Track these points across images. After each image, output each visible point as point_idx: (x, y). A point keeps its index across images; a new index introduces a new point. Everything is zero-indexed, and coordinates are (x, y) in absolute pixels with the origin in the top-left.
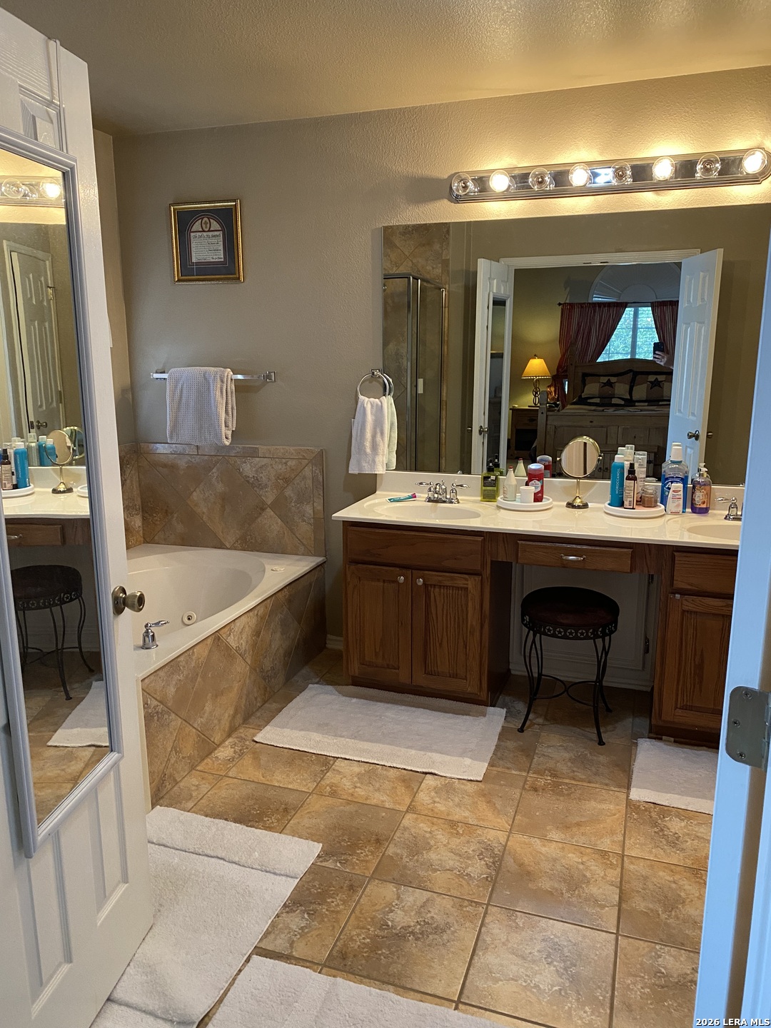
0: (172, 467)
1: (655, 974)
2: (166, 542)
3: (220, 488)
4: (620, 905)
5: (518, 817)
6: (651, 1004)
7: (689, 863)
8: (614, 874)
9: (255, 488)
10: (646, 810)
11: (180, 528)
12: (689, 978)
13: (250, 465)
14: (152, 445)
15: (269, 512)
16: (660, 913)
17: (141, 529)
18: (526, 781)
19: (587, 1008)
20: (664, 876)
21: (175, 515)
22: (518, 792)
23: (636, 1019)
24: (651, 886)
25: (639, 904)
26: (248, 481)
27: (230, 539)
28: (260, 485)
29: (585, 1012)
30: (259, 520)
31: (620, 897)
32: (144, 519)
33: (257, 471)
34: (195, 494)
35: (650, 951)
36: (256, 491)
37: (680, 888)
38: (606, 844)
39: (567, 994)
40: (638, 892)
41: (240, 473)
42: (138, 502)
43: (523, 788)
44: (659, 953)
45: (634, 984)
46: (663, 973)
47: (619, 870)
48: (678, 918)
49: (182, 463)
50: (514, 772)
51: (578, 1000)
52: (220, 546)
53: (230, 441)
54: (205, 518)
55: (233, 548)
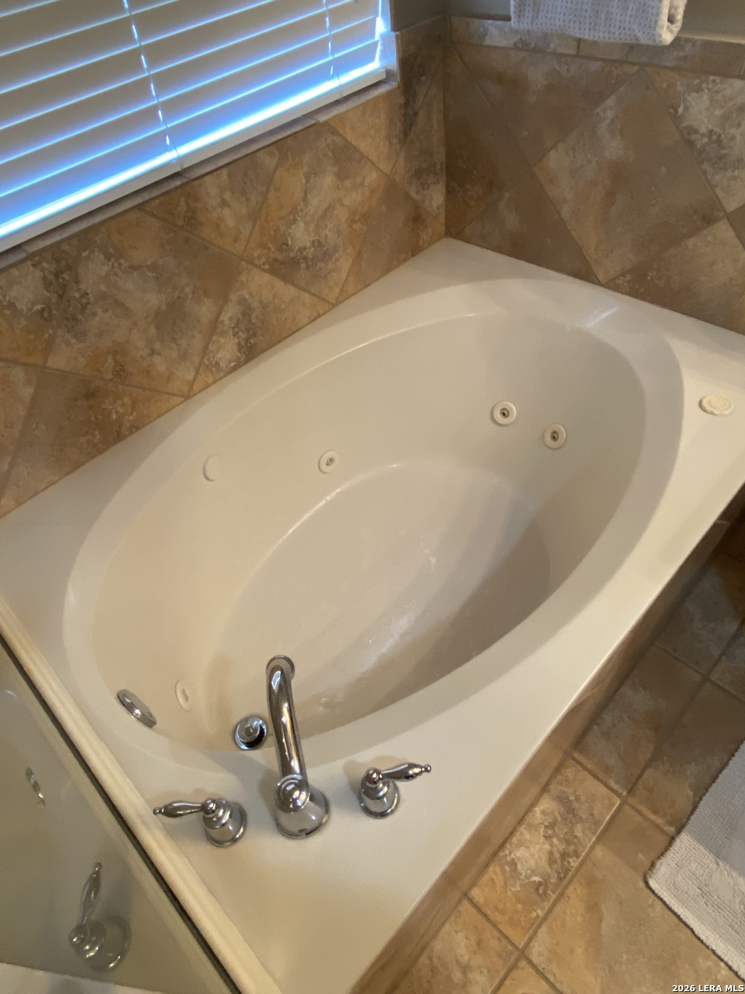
0: (514, 84)
2: (484, 242)
3: (613, 148)
9: (705, 166)
11: (512, 220)
13: (711, 99)
14: (477, 21)
15: (723, 231)
17: (442, 211)
21: (507, 195)
26: (691, 144)
27: (608, 267)
28: (722, 157)
30: (690, 243)
32: (449, 192)
33: (725, 118)
34: (552, 154)
36: (705, 172)
41: (676, 119)
42: (440, 156)
49: (537, 76)
52: (584, 273)
53: (676, 27)
54: (565, 212)
55: (612, 285)
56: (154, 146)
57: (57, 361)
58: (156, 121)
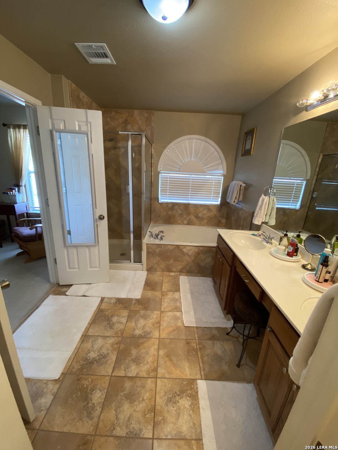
1: (92, 389)
4: (126, 377)
5: (168, 340)
6: (79, 387)
7: (158, 407)
8: (144, 374)
10: (191, 388)
12: (90, 402)
16: (124, 392)
18: (193, 340)
19: (80, 367)
20: (147, 395)
22: (184, 338)
23: (74, 382)
24: (139, 389)
25: (128, 385)
29: (78, 367)
31: (131, 377)
35: (103, 388)
37: (140, 402)
38: (161, 371)
39: (86, 361)
40: (135, 384)
43: (187, 340)
44: (102, 391)
45: (88, 382)
46: (93, 392)
47: (147, 376)
48: (121, 400)
50: (196, 335)
51: (83, 364)
56: (188, 200)
57: (169, 213)
58: (189, 201)
